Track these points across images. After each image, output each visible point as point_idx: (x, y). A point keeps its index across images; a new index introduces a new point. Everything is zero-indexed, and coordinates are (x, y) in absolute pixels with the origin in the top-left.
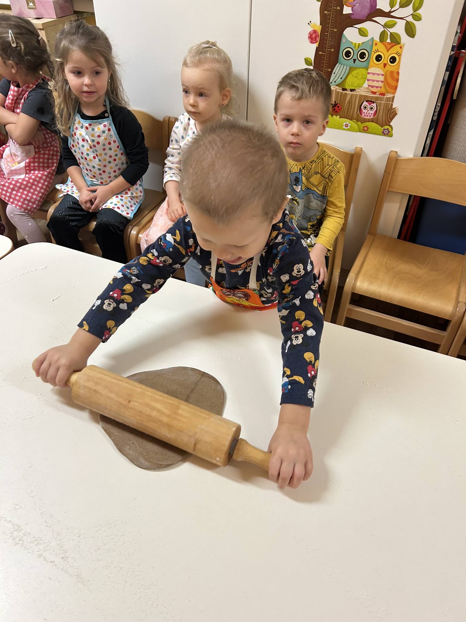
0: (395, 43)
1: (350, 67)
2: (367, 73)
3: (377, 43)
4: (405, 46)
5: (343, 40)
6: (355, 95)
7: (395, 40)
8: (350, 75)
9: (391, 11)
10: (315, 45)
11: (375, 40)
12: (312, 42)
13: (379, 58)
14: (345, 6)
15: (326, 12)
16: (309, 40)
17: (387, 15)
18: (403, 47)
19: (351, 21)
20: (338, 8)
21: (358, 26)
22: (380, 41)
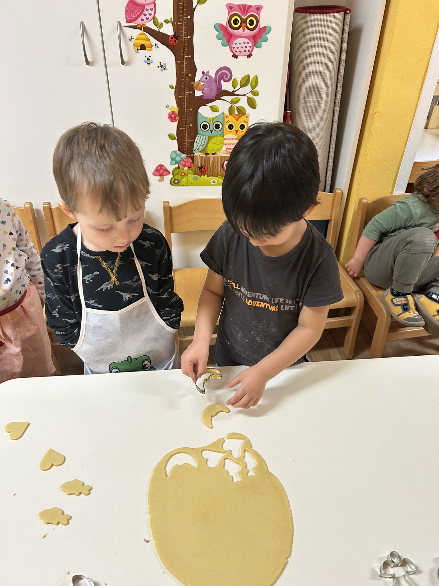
0: (241, 114)
1: (209, 137)
2: (224, 139)
3: (227, 116)
4: (250, 115)
5: (199, 117)
6: (217, 158)
7: (241, 112)
8: (210, 143)
9: (234, 90)
10: (176, 123)
11: (225, 114)
12: (172, 121)
13: (231, 127)
14: (196, 90)
15: (180, 97)
16: (170, 120)
17: (232, 94)
18: (248, 116)
19: (203, 101)
20: (191, 92)
21: (210, 104)
22: (230, 114)
